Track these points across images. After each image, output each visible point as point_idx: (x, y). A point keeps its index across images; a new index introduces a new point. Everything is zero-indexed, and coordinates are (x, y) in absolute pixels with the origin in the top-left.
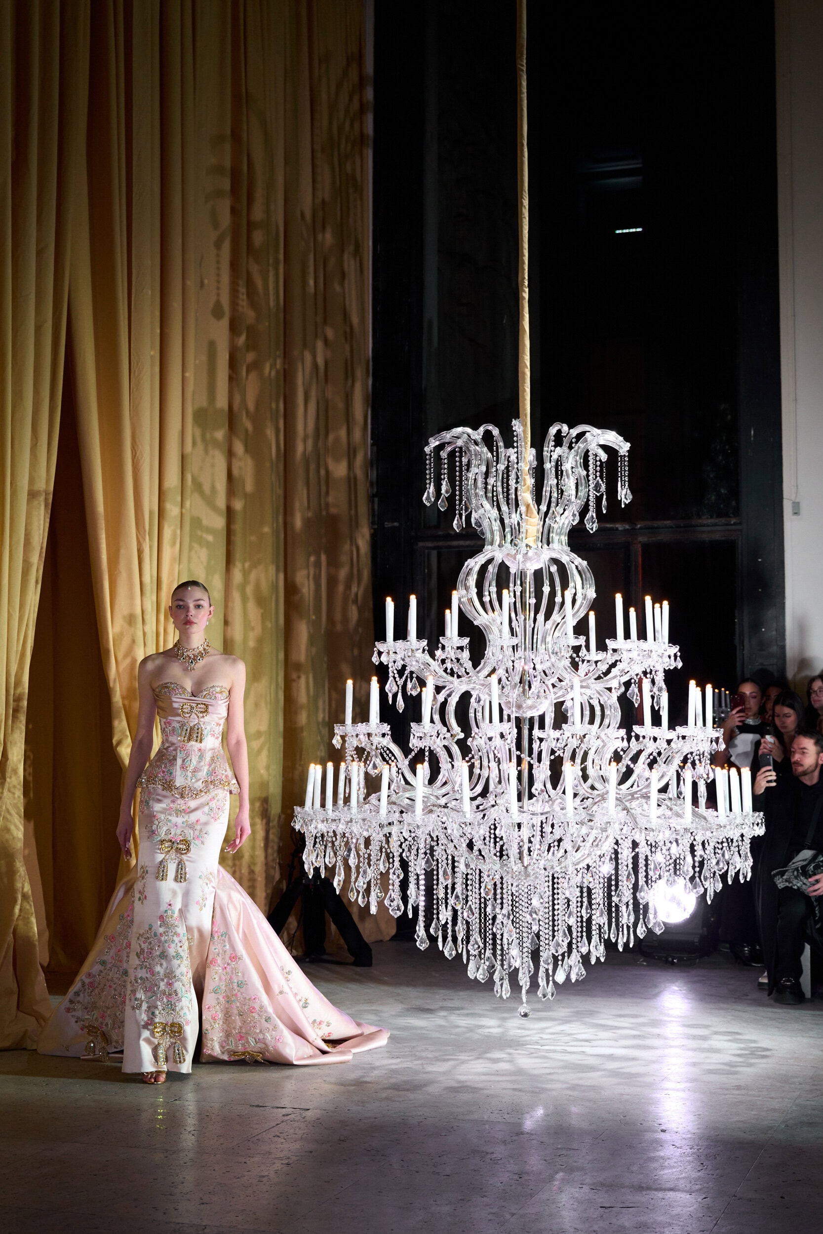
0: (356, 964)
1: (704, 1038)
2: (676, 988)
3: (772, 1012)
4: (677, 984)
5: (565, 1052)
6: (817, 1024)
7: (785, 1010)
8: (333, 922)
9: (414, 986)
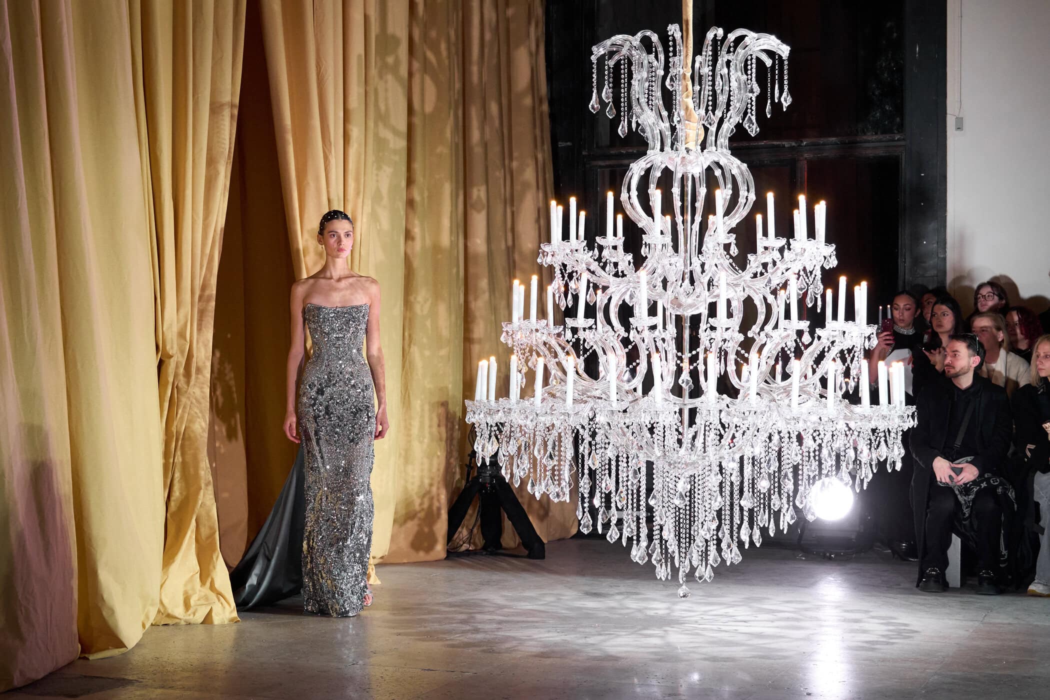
0: (530, 556)
1: (856, 621)
2: (832, 579)
3: (921, 599)
4: (833, 575)
5: (720, 631)
6: (964, 609)
7: (934, 597)
8: (508, 517)
9: (584, 575)
